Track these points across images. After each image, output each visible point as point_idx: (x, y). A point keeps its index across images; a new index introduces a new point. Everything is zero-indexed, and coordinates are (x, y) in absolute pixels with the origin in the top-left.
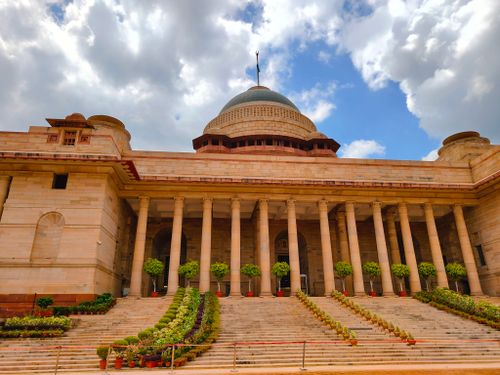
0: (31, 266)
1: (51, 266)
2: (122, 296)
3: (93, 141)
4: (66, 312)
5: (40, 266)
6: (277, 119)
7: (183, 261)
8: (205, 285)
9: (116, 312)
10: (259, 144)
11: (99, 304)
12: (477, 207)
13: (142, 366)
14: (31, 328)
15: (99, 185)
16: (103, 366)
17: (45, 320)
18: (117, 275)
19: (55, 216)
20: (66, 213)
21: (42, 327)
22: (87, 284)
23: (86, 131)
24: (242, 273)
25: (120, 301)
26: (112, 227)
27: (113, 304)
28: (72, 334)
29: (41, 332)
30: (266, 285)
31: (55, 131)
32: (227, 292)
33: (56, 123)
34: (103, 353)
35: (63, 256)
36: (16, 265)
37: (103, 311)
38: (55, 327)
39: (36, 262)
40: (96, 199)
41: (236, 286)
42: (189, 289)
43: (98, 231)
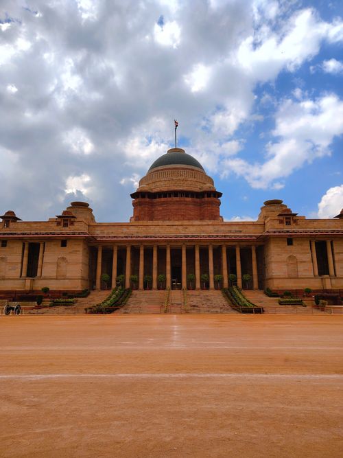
0: (57, 279)
1: (64, 279)
2: (93, 290)
3: (76, 224)
4: (71, 297)
5: (60, 279)
6: (181, 178)
7: (118, 275)
8: (128, 285)
9: (90, 296)
10: (170, 196)
11: (84, 294)
12: (263, 246)
13: (97, 313)
14: (63, 302)
15: (79, 245)
16: (86, 313)
17: (67, 300)
18: (90, 281)
19: (63, 259)
20: (68, 257)
21: (66, 302)
22: (78, 286)
23: (72, 220)
24: (144, 280)
25: (92, 292)
26: (87, 261)
27: (89, 294)
28: (76, 305)
29: (66, 304)
30: (155, 285)
31: (59, 220)
32: (137, 288)
33: (59, 217)
34: (86, 309)
35: (68, 275)
36: (51, 279)
37: (85, 297)
38: (71, 302)
39: (59, 278)
40: (79, 251)
41: (141, 286)
42: (120, 287)
43: (81, 265)
